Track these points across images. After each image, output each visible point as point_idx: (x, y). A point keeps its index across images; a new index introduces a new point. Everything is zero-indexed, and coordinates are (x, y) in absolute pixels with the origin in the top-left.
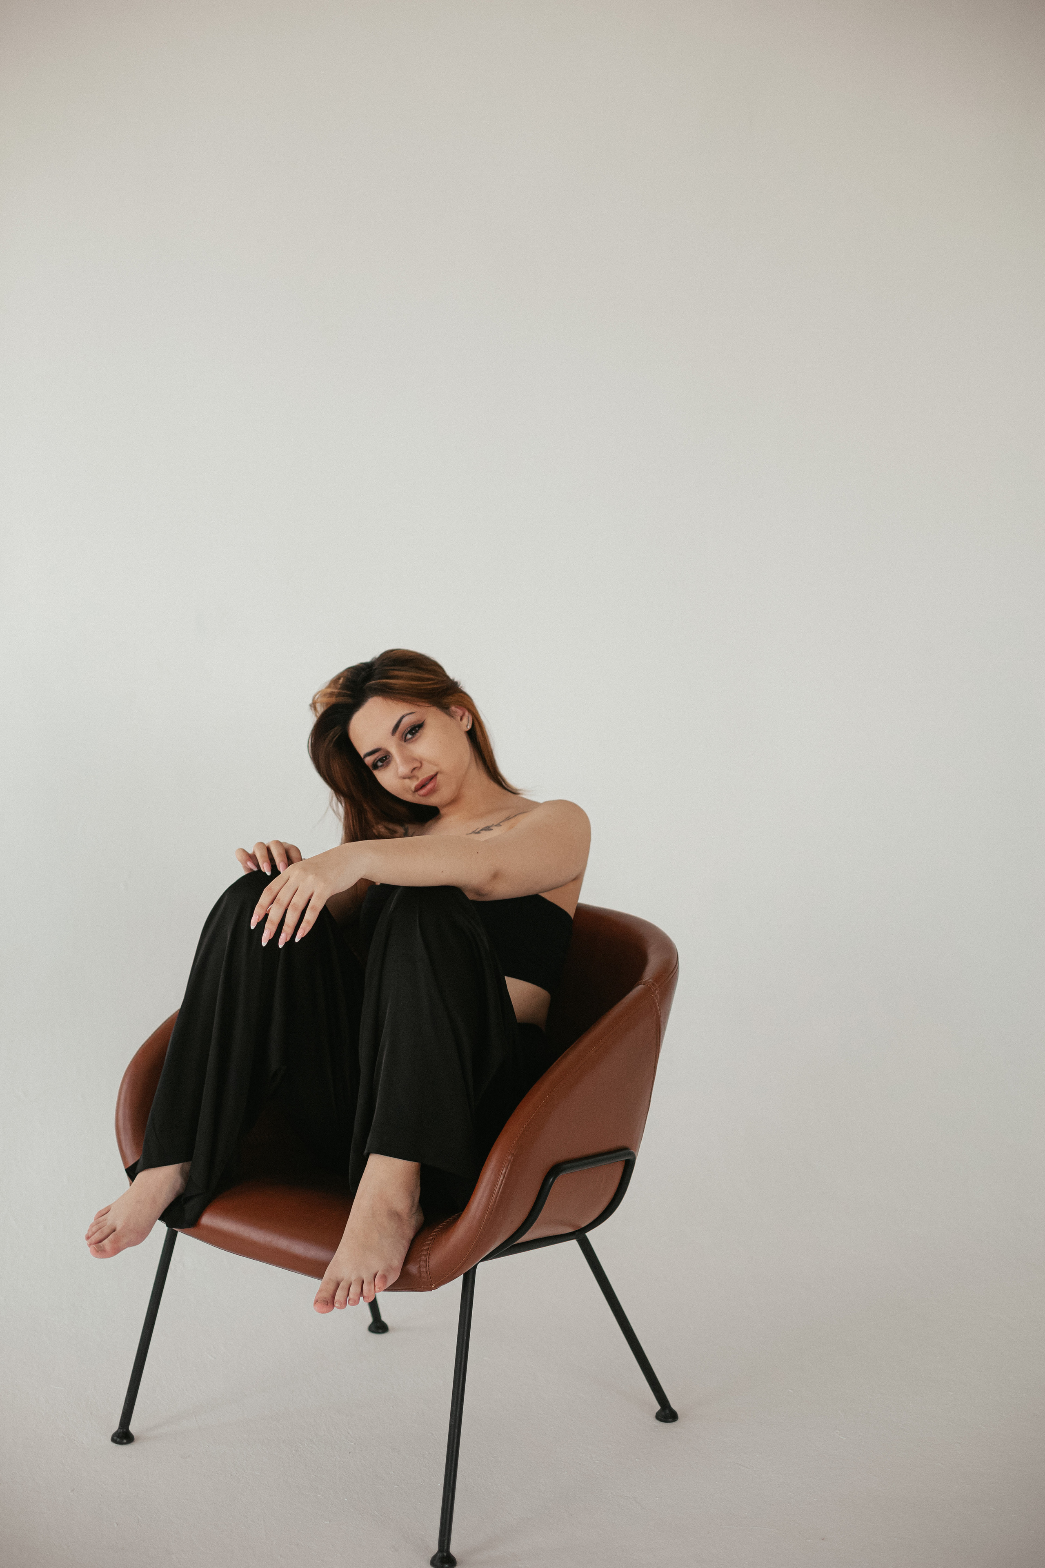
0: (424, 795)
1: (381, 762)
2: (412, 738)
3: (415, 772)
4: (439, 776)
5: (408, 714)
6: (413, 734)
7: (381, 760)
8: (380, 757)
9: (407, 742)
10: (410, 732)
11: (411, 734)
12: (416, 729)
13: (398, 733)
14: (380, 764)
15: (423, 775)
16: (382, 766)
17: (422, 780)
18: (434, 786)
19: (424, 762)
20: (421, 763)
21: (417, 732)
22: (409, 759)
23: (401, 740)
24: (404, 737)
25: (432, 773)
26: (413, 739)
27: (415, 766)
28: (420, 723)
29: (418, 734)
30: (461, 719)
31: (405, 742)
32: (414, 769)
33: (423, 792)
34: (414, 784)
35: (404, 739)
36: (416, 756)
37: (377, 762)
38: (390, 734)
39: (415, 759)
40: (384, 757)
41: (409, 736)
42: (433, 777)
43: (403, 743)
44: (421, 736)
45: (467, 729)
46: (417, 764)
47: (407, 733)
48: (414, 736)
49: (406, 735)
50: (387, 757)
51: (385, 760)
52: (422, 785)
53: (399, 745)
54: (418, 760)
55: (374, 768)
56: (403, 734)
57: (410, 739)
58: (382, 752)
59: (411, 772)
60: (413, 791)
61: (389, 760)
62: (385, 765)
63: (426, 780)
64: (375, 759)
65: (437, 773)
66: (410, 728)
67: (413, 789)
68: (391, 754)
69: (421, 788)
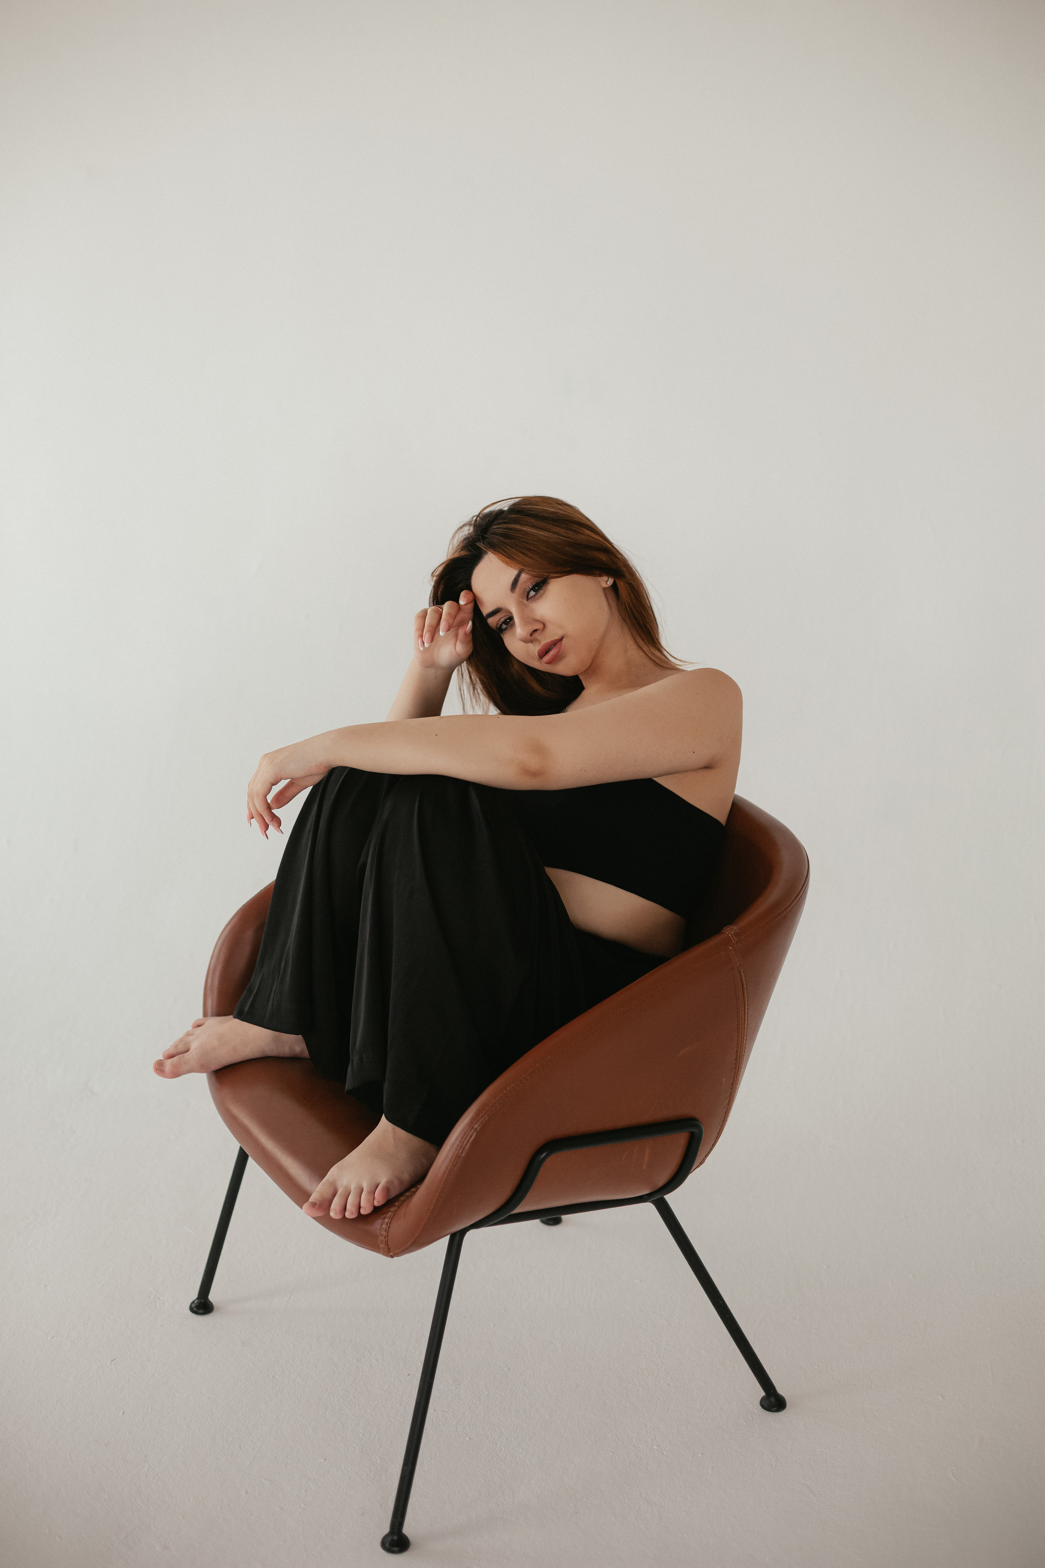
0: (549, 663)
1: (506, 624)
2: (534, 595)
3: (536, 635)
4: (564, 640)
6: (536, 591)
7: (505, 622)
8: (503, 620)
10: (533, 589)
11: (534, 592)
13: (517, 589)
14: (504, 626)
15: (546, 639)
16: (506, 628)
17: (544, 645)
18: (559, 652)
19: (548, 625)
20: (544, 625)
21: (540, 589)
22: (528, 620)
23: (523, 598)
24: (525, 594)
25: (558, 637)
27: (535, 628)
28: (543, 578)
29: (541, 592)
31: (528, 600)
32: (536, 631)
33: (547, 658)
34: (535, 649)
35: (526, 596)
36: (538, 617)
37: (501, 625)
38: (509, 592)
39: (538, 620)
40: (507, 619)
41: (532, 593)
42: (558, 642)
43: (525, 601)
44: (543, 594)
45: (607, 584)
46: (539, 626)
47: (530, 591)
48: (536, 594)
49: (528, 593)
50: (511, 619)
51: (509, 622)
52: (545, 650)
53: (520, 603)
54: (541, 622)
55: (500, 632)
56: (524, 590)
57: (533, 597)
58: (504, 611)
59: (531, 635)
60: (537, 657)
61: (513, 622)
62: (510, 628)
63: (549, 644)
64: (499, 621)
65: (562, 636)
66: (532, 584)
67: (537, 654)
68: (511, 614)
69: (545, 654)
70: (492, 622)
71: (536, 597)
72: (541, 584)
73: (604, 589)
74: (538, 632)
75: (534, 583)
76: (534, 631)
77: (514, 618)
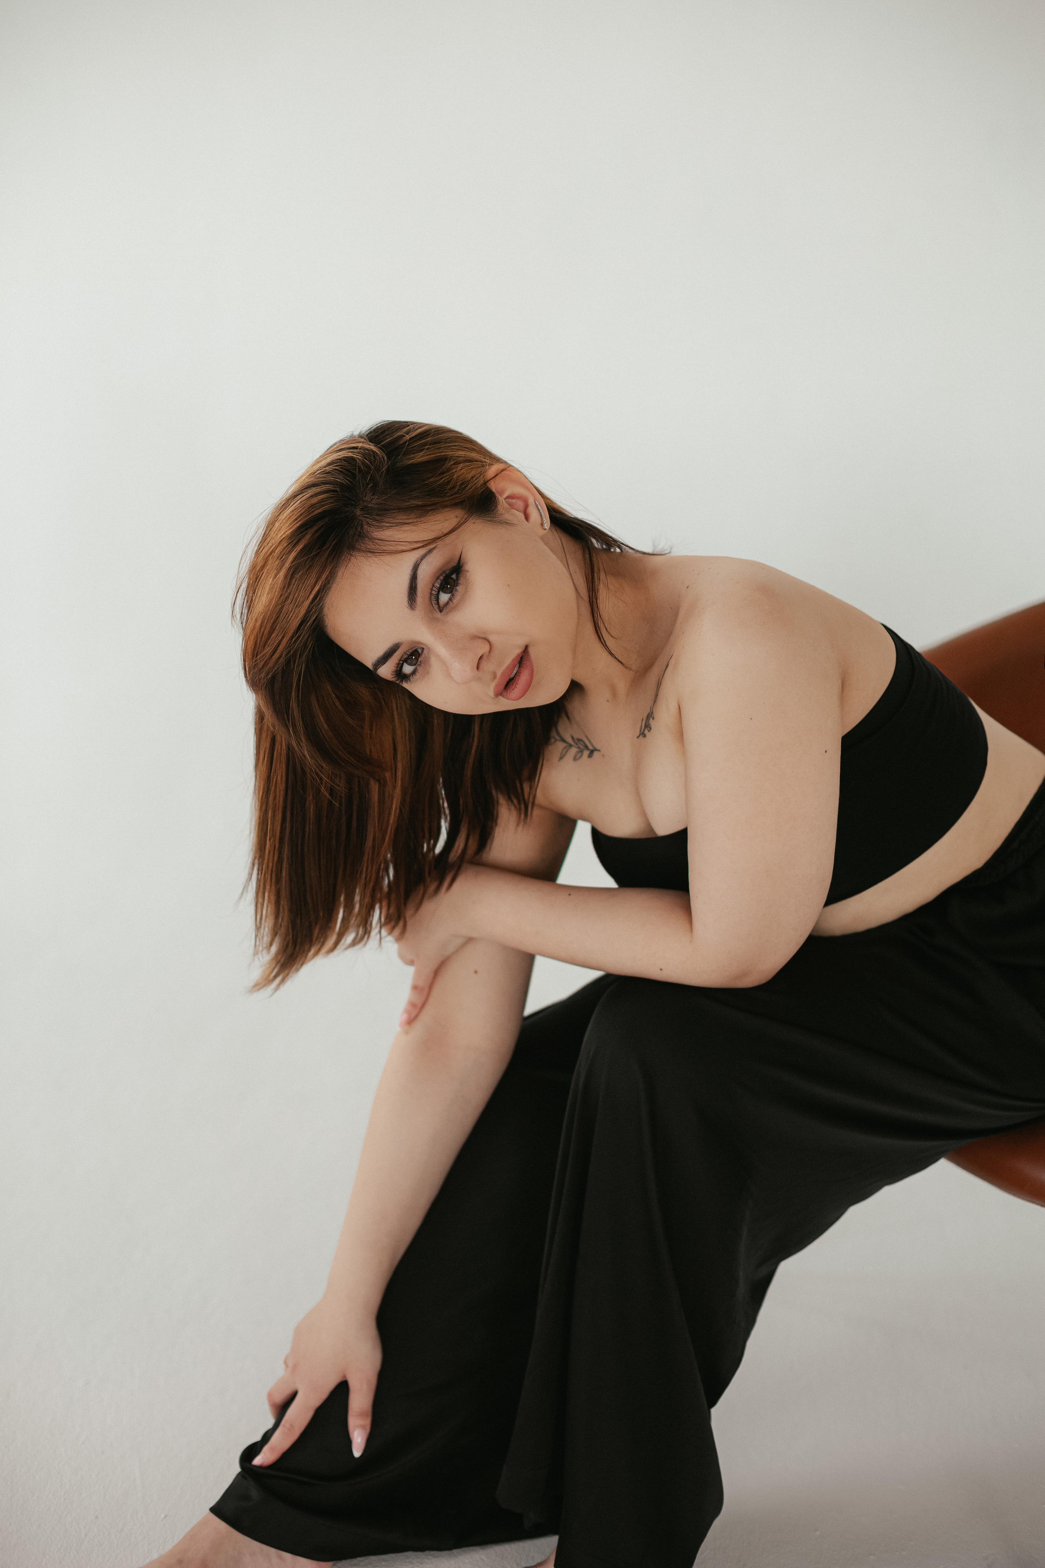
1: (410, 664)
2: (450, 599)
3: (485, 662)
4: (530, 651)
5: (422, 559)
6: (451, 591)
7: (409, 661)
8: (404, 660)
9: (445, 611)
10: (443, 588)
11: (445, 593)
12: (452, 577)
13: (419, 600)
14: (407, 669)
15: (502, 661)
16: (414, 672)
17: (503, 674)
18: (532, 670)
19: (494, 637)
20: (489, 641)
21: (456, 583)
23: (432, 611)
24: (434, 602)
25: (518, 651)
26: (455, 601)
28: (454, 564)
29: (459, 588)
30: (527, 518)
31: (441, 611)
32: (480, 655)
33: (515, 688)
34: (488, 685)
35: (436, 607)
36: (472, 631)
37: (402, 666)
38: (406, 612)
39: (475, 637)
40: (413, 656)
41: (444, 597)
42: (523, 658)
43: (438, 615)
44: (467, 590)
45: (545, 529)
46: (481, 648)
47: (438, 595)
48: (453, 595)
49: (437, 599)
50: (420, 651)
51: (417, 659)
52: (507, 679)
53: (432, 621)
54: (480, 638)
55: (402, 681)
56: (431, 597)
57: (447, 604)
58: (403, 646)
59: (478, 668)
60: (494, 697)
61: (423, 656)
62: (420, 669)
63: (511, 667)
64: (398, 664)
65: (527, 647)
66: (439, 581)
67: (491, 693)
68: (423, 644)
69: (509, 684)
70: (386, 671)
72: (454, 576)
74: (485, 658)
75: (442, 578)
76: (481, 658)
77: (423, 649)
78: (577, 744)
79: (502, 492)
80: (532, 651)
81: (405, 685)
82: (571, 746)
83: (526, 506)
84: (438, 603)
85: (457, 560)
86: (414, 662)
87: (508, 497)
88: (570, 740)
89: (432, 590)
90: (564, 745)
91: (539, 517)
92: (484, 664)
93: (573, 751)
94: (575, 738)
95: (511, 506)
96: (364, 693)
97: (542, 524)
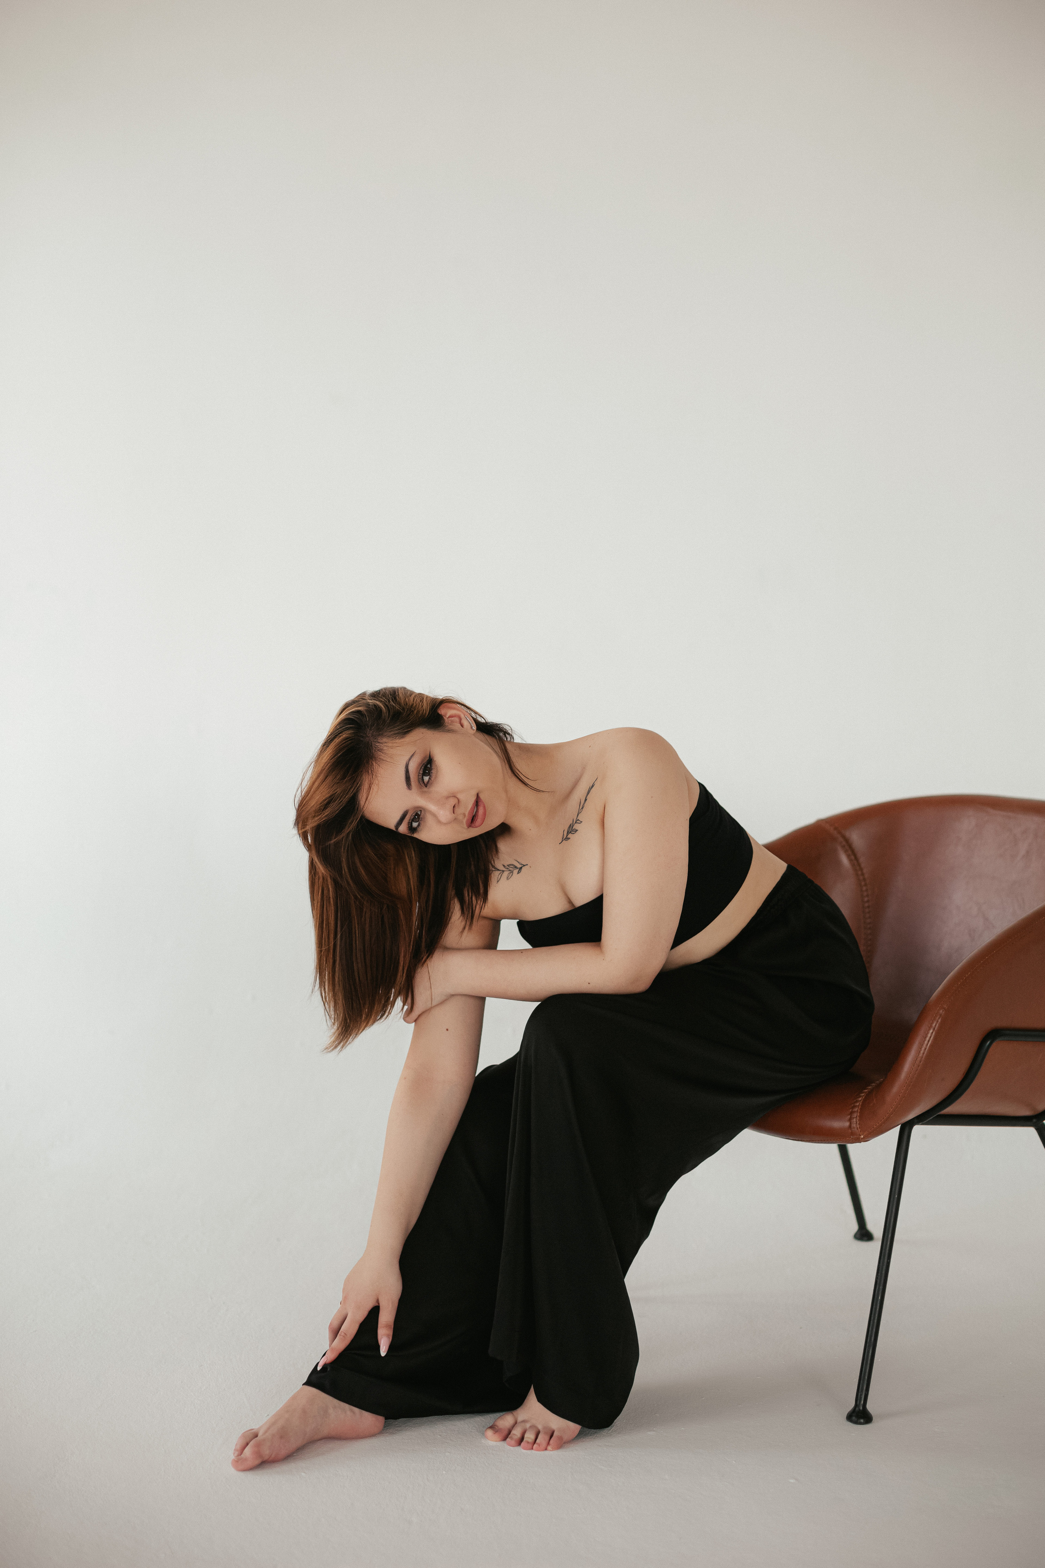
0: (480, 824)
1: (416, 822)
2: (430, 778)
4: (481, 796)
5: (410, 759)
7: (414, 820)
8: (412, 818)
9: (428, 786)
10: (424, 774)
11: (426, 776)
12: (428, 766)
13: (412, 785)
14: (415, 825)
15: (468, 802)
16: (419, 825)
17: (469, 814)
18: (484, 808)
19: (459, 794)
20: (457, 797)
21: (430, 769)
22: (442, 801)
23: (419, 788)
24: (421, 783)
25: (474, 799)
27: (452, 804)
28: (428, 758)
29: (433, 771)
30: (462, 726)
31: (426, 787)
33: (476, 822)
34: (464, 822)
35: (423, 785)
36: (447, 793)
37: (412, 824)
38: (407, 791)
39: (448, 797)
40: (416, 816)
41: (426, 779)
42: (478, 802)
43: (425, 789)
44: (437, 771)
45: (474, 730)
46: (453, 801)
47: (423, 778)
48: (430, 776)
49: (423, 780)
50: (419, 813)
51: (419, 818)
52: (472, 816)
53: (423, 793)
54: (451, 797)
55: (413, 833)
56: (419, 780)
57: (429, 781)
58: (410, 812)
59: (454, 813)
60: (467, 828)
61: (422, 814)
62: (422, 823)
63: (472, 809)
64: (409, 823)
65: (478, 795)
66: (422, 770)
67: (465, 826)
68: (421, 808)
69: (472, 820)
70: (403, 829)
71: (432, 779)
72: (429, 766)
73: (474, 735)
74: (456, 806)
75: (423, 768)
76: (454, 807)
77: (421, 811)
78: (508, 869)
79: (446, 714)
80: (482, 796)
81: (415, 835)
82: (503, 871)
83: (460, 719)
84: (424, 783)
85: (428, 756)
86: (417, 820)
87: (449, 717)
88: (502, 868)
89: (419, 776)
90: (499, 872)
91: (469, 726)
92: (456, 810)
93: (506, 874)
94: (506, 865)
95: (452, 721)
96: (390, 848)
97: (472, 728)
